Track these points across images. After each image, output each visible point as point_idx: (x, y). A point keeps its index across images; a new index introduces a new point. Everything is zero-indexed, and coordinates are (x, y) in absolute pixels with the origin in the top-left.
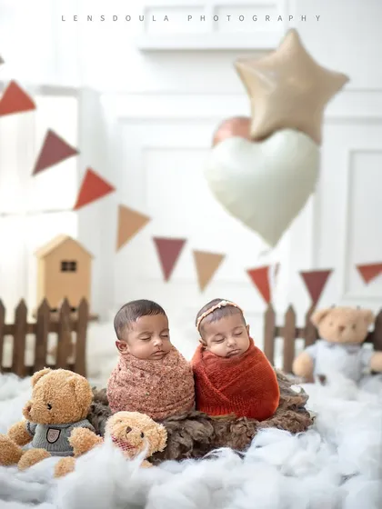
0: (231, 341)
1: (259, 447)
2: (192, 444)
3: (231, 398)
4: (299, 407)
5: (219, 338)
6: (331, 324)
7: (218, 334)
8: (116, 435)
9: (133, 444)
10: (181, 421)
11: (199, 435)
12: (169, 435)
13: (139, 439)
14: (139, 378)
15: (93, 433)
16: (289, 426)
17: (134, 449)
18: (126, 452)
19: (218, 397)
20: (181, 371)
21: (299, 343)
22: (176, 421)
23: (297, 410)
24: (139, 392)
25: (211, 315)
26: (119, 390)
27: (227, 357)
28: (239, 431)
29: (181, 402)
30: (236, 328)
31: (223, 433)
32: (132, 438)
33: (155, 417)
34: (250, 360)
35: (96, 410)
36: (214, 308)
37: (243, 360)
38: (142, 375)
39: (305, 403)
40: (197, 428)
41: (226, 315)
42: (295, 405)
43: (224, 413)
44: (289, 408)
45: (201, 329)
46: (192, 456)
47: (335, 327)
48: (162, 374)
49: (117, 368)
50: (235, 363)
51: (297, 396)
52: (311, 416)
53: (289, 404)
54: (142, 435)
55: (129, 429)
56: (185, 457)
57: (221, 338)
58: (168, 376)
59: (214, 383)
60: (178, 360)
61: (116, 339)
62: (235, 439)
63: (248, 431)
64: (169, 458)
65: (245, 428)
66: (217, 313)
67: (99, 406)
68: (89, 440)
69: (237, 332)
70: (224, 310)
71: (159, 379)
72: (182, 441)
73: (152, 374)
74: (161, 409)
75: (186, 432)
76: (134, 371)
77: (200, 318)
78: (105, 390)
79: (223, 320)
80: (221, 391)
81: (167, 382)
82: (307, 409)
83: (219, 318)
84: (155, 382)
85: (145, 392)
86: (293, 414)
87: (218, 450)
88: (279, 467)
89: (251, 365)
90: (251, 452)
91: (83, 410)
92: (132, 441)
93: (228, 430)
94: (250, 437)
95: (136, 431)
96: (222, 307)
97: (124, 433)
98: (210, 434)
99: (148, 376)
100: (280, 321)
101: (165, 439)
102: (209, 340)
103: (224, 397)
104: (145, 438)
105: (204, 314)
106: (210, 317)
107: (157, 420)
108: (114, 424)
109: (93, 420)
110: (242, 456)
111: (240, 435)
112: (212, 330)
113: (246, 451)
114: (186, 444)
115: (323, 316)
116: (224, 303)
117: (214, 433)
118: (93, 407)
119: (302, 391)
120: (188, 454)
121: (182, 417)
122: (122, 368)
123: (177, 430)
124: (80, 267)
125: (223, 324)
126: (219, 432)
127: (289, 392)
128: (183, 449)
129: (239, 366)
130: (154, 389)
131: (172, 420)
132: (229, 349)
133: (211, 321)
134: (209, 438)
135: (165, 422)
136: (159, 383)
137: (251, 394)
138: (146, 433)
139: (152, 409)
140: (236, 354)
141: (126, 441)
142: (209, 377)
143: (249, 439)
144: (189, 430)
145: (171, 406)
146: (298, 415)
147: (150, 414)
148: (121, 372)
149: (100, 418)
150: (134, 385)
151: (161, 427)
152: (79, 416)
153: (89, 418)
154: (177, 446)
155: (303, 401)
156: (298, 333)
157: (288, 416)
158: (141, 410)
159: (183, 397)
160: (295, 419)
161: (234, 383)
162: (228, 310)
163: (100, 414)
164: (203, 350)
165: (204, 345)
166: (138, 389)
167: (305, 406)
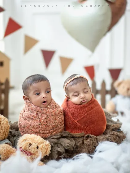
0: (82, 95)
1: (100, 152)
2: (64, 151)
3: (82, 125)
4: (118, 129)
5: (76, 94)
6: (124, 87)
7: (76, 92)
8: (23, 148)
9: (33, 153)
10: (58, 139)
11: (68, 146)
12: (52, 147)
13: (36, 150)
14: (35, 116)
15: (11, 147)
16: (114, 139)
17: (33, 155)
18: (29, 157)
19: (76, 124)
20: (57, 112)
21: (108, 97)
22: (55, 139)
23: (117, 131)
24: (35, 123)
25: (72, 82)
26: (24, 122)
27: (80, 105)
28: (89, 143)
29: (57, 128)
30: (85, 89)
31: (80, 144)
32: (32, 149)
33: (44, 137)
34: (92, 105)
35: (13, 134)
36: (73, 78)
37: (89, 105)
38: (37, 114)
39: (120, 127)
40: (66, 142)
41: (79, 82)
42: (116, 128)
43: (79, 132)
44: (113, 130)
45: (67, 90)
46: (64, 158)
47: (125, 89)
48: (48, 114)
49: (23, 111)
50: (85, 107)
51: (116, 123)
52: (124, 133)
53: (113, 128)
54: (38, 148)
55: (30, 144)
56: (61, 158)
57: (77, 94)
58: (51, 114)
59: (74, 117)
60: (56, 106)
61: (23, 95)
62: (87, 148)
63: (93, 143)
64: (52, 159)
65: (92, 142)
66: (75, 81)
67: (14, 131)
68: (9, 151)
69: (86, 91)
70: (78, 79)
71: (46, 116)
72: (59, 149)
73: (43, 114)
74: (47, 132)
75: (61, 145)
76: (33, 112)
77: (66, 84)
78: (17, 123)
79: (78, 84)
80: (78, 121)
81: (50, 117)
82: (122, 130)
83: (76, 84)
84: (44, 118)
85: (39, 123)
86: (116, 133)
87: (79, 155)
88: (113, 163)
89: (92, 108)
90: (96, 155)
91: (5, 134)
92: (32, 151)
93: (83, 143)
94: (95, 146)
95: (34, 145)
96: (78, 78)
97: (28, 147)
98: (74, 145)
99: (40, 115)
100: (99, 87)
101: (50, 149)
102: (71, 95)
103: (79, 124)
104: (39, 149)
105: (68, 82)
106: (71, 83)
107: (45, 138)
108: (22, 142)
109: (11, 139)
110: (92, 157)
111: (89, 145)
112: (73, 90)
113: (94, 154)
114: (61, 151)
115: (120, 84)
116: (78, 76)
117: (75, 145)
118: (11, 132)
119: (118, 120)
120: (62, 156)
121: (59, 136)
122: (26, 110)
123: (56, 144)
124: (5, 64)
125: (78, 87)
126: (78, 144)
127: (112, 121)
128: (59, 154)
129: (86, 109)
130: (43, 121)
131: (53, 138)
132: (81, 100)
133: (72, 85)
134: (73, 148)
135: (49, 139)
136: (46, 118)
137: (92, 122)
138: (40, 146)
139: (42, 132)
140: (85, 102)
141: (29, 151)
142: (72, 114)
143: (94, 147)
144: (63, 144)
145: (52, 130)
146: (118, 134)
147: (41, 135)
148: (25, 113)
149: (15, 138)
150: (33, 119)
151: (47, 142)
152: (3, 137)
153: (9, 138)
154: (56, 152)
155: (119, 126)
156: (107, 92)
157: (113, 134)
158: (37, 133)
159: (59, 125)
160: (117, 136)
161: (84, 118)
162: (80, 79)
163: (15, 136)
164: (67, 101)
165: (68, 98)
166: (35, 122)
167: (121, 129)
